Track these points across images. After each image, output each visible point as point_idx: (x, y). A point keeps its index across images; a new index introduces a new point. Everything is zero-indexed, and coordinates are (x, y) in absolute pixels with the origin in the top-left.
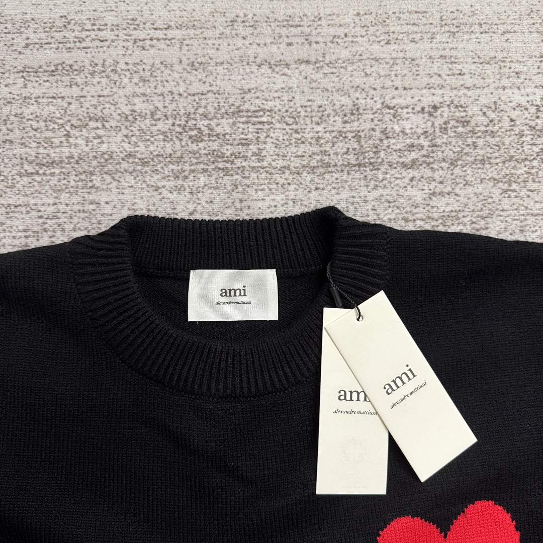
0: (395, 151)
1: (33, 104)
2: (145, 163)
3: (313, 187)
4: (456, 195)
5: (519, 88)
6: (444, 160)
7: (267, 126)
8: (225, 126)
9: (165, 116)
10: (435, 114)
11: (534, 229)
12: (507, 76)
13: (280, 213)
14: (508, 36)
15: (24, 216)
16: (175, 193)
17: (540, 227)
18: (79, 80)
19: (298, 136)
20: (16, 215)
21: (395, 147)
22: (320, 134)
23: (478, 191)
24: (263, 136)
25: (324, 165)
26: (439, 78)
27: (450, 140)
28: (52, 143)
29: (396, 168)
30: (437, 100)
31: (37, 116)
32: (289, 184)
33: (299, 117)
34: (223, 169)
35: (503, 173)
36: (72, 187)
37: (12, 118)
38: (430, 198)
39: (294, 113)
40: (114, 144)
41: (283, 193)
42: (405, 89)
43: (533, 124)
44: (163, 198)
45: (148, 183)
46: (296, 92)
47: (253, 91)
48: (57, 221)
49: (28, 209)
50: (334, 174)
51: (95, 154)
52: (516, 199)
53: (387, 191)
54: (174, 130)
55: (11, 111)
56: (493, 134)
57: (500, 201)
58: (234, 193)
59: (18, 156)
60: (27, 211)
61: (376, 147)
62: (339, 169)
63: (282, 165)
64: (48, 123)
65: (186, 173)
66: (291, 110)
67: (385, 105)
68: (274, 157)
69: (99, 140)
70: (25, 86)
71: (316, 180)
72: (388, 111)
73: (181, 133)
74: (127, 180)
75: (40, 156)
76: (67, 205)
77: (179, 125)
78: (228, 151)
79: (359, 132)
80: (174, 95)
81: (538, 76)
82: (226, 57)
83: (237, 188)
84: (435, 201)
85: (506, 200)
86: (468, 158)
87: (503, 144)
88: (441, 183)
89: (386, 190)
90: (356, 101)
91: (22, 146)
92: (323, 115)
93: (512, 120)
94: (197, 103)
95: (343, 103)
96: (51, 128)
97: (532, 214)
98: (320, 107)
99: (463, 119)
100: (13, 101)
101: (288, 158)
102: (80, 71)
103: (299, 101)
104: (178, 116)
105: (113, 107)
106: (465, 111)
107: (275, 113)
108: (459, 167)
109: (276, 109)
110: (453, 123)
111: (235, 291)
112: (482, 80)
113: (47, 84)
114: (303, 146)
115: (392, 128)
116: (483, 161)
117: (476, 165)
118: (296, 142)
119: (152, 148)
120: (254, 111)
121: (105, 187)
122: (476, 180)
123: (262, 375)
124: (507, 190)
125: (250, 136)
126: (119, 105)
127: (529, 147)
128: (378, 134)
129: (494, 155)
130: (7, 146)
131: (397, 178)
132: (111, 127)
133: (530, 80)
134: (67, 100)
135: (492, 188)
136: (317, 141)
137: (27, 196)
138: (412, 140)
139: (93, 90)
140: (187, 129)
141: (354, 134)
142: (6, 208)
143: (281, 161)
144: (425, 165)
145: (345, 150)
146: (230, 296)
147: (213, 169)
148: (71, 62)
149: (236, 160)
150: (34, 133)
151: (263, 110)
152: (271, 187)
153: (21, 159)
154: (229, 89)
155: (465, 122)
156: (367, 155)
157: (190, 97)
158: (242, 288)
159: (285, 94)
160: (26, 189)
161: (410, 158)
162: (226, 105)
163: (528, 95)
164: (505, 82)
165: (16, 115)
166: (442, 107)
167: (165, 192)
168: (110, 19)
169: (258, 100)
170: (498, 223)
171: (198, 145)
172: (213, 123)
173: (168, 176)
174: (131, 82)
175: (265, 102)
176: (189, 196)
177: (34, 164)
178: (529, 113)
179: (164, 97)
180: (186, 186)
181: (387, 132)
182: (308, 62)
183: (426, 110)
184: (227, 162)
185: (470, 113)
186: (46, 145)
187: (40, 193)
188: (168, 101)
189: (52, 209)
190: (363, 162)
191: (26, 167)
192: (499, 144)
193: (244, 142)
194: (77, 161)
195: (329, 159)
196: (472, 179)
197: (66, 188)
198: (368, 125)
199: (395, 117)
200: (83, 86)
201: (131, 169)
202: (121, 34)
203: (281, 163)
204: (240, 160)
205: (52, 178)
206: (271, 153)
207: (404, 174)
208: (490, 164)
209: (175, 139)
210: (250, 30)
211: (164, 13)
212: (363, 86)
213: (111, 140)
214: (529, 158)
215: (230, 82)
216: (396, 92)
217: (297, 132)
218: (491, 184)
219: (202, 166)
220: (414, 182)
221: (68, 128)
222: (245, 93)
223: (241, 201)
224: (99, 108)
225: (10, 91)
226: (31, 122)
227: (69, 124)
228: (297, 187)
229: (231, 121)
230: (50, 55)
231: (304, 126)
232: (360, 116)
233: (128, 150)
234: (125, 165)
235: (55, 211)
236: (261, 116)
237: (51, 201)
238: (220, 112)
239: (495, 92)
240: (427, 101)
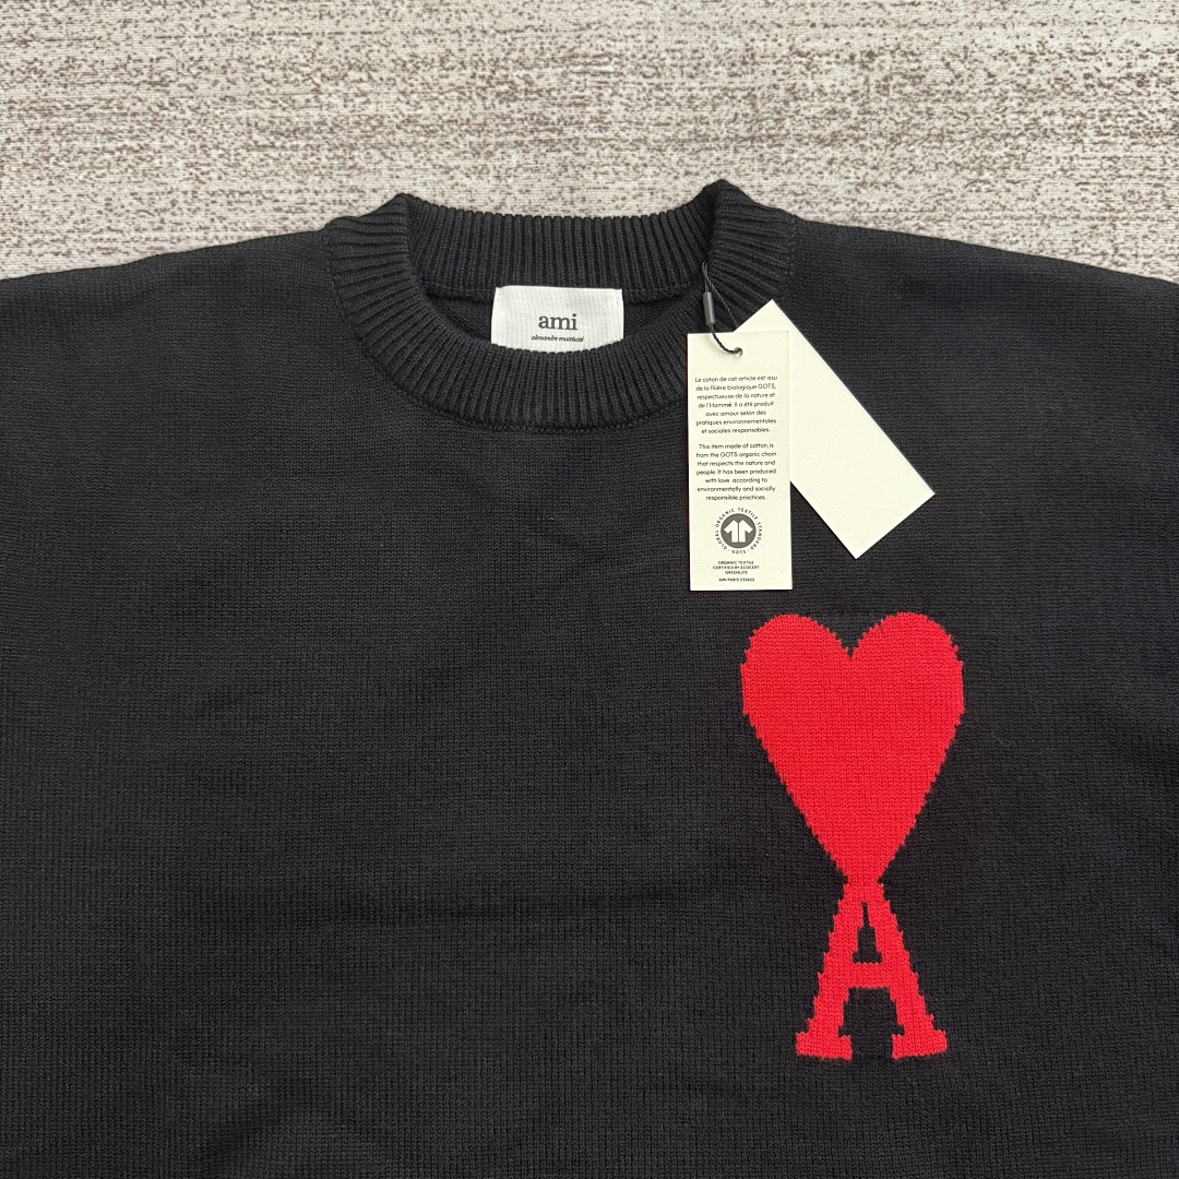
0: (807, 118)
1: (264, 44)
2: (430, 133)
3: (682, 171)
4: (896, 186)
5: (1004, 26)
6: (881, 134)
7: (614, 79)
8: (550, 77)
9: (462, 63)
10: (870, 66)
11: (1014, 239)
12: (987, 7)
13: (630, 209)
15: (254, 208)
16: (474, 177)
17: (1023, 236)
19: (662, 95)
20: (243, 206)
21: (806, 113)
22: (694, 92)
23: (930, 182)
24: (607, 93)
25: (699, 139)
26: (880, 10)
27: (891, 104)
28: (294, 101)
29: (807, 144)
30: (875, 43)
31: (271, 61)
32: (645, 165)
33: (662, 66)
34: (546, 142)
35: (971, 155)
36: (324, 167)
37: (234, 64)
38: (858, 191)
39: (655, 61)
40: (384, 104)
41: (635, 179)
42: (826, 26)
43: (1023, 81)
44: (457, 184)
45: (435, 161)
46: (658, 29)
47: (594, 27)
48: (302, 215)
49: (260, 198)
50: (714, 152)
51: (357, 118)
52: (988, 194)
53: (793, 178)
54: (474, 84)
55: (232, 54)
56: (959, 97)
57: (963, 196)
58: (561, 179)
59: (243, 121)
60: (258, 201)
61: (779, 113)
62: (722, 144)
63: (635, 137)
64: (288, 72)
65: (491, 148)
66: (651, 56)
67: (794, 50)
68: (623, 125)
69: (364, 99)
70: (253, 16)
71: (686, 160)
72: (799, 59)
73: (484, 89)
74: (404, 157)
75: (277, 121)
76: (316, 192)
77: (482, 77)
78: (553, 114)
79: (753, 89)
80: (475, 33)
81: (1037, 7)
83: (566, 170)
84: (864, 195)
85: (973, 196)
86: (918, 132)
87: (974, 112)
88: (875, 168)
89: (792, 176)
90: (751, 44)
91: (250, 106)
92: (699, 64)
93: (990, 76)
94: (510, 44)
95: (729, 46)
96: (292, 79)
97: (1012, 218)
98: (695, 51)
99: (913, 74)
100: (236, 39)
101: (644, 126)
103: (664, 41)
104: (480, 64)
105: (383, 50)
106: (917, 61)
107: (627, 59)
108: (903, 145)
109: (629, 53)
110: (897, 79)
111: (561, 320)
112: (947, 14)
113: (286, 14)
114: (667, 109)
115: (804, 85)
116: (940, 137)
117: (930, 142)
118: (657, 104)
119: (440, 111)
120: (595, 57)
121: (371, 167)
122: (928, 164)
124: (975, 181)
125: (587, 93)
126: (392, 47)
127: (1014, 116)
128: (782, 93)
129: (959, 127)
130: (228, 105)
131: (808, 160)
132: (381, 79)
133: (1023, 12)
134: (315, 37)
135: (953, 177)
136: (689, 102)
137: (257, 178)
138: (833, 103)
139: (353, 24)
140: (493, 82)
141: (746, 93)
142: (228, 196)
143: (633, 131)
144: (851, 141)
145: (731, 116)
147: (531, 142)
149: (565, 129)
150: (268, 86)
151: (609, 55)
152: (618, 169)
153: (249, 125)
154: (558, 23)
155: (916, 79)
156: (764, 123)
157: (498, 36)
159: (642, 32)
160: (256, 169)
161: (829, 130)
162: (553, 47)
163: (1018, 37)
165: (240, 60)
166: (882, 54)
167: (459, 177)
169: (601, 40)
170: (958, 229)
171: (509, 106)
172: (533, 74)
173: (464, 152)
174: (411, 12)
175: (612, 43)
176: (494, 182)
177: (267, 133)
178: (1018, 65)
179: (460, 36)
180: (491, 167)
181: (796, 90)
183: (858, 58)
184: (552, 131)
185: (925, 64)
186: (285, 105)
187: (277, 175)
188: (465, 42)
189: (294, 198)
190: (758, 134)
191: (256, 137)
192: (968, 111)
193: (578, 101)
194: (331, 129)
195: (708, 129)
196: (923, 163)
197: (315, 168)
198: (768, 80)
199: (808, 69)
200: (340, 18)
201: (409, 142)
203: (633, 134)
204: (572, 128)
205: (295, 154)
206: (620, 119)
207: (820, 153)
208: (951, 141)
209: (475, 97)
212: (761, 21)
213: (380, 98)
214: (1013, 132)
215: (560, 12)
216: (813, 31)
217: (659, 88)
218: (951, 171)
219: (514, 137)
220: (834, 166)
221: (317, 80)
222: (582, 29)
223: (572, 190)
224: (363, 51)
225: (230, 24)
226: (262, 70)
227: (319, 74)
228: (658, 171)
229: (560, 70)
231: (671, 80)
232: (756, 67)
233: (406, 113)
234: (400, 135)
235: (299, 201)
236: (606, 64)
237: (294, 186)
238: (544, 57)
239: (966, 32)
240: (859, 45)
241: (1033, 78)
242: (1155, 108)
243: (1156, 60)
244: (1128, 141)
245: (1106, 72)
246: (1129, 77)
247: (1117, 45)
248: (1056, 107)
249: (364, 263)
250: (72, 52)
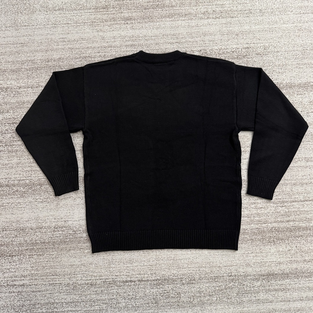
14: (215, 36)
18: (136, 47)
82: (162, 42)
102: (136, 46)
148: (134, 44)
164: (214, 45)
168: (141, 35)
182: (177, 42)
202: (143, 38)
210: (166, 37)
211: (151, 34)
230: (130, 43)
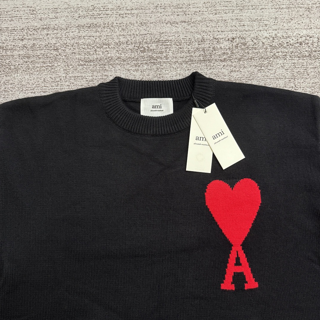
0: (218, 55)
1: (82, 39)
2: (124, 61)
3: (187, 69)
4: (240, 71)
5: (266, 31)
6: (236, 59)
7: (169, 46)
8: (154, 46)
9: (132, 43)
10: (233, 41)
11: (270, 84)
12: (262, 26)
13: (175, 78)
15: (81, 80)
16: (135, 72)
17: (272, 83)
19: (181, 50)
20: (78, 80)
21: (218, 54)
22: (190, 49)
23: (249, 70)
24: (168, 50)
25: (191, 61)
26: (235, 27)
27: (239, 51)
28: (90, 53)
29: (218, 62)
30: (234, 36)
31: (84, 44)
32: (178, 68)
33: (181, 43)
34: (153, 63)
35: (259, 63)
36: (98, 70)
37: (75, 44)
38: (231, 73)
39: (180, 41)
40: (113, 54)
41: (175, 72)
42: (222, 32)
43: (271, 44)
44: (131, 74)
45: (126, 68)
46: (180, 33)
47: (164, 33)
48: (93, 82)
49: (82, 78)
50: (195, 64)
51: (106, 57)
52: (263, 73)
53: (215, 70)
54: (135, 48)
55: (74, 42)
56: (255, 49)
57: (257, 74)
58: (157, 72)
59: (77, 58)
60: (82, 79)
61: (211, 54)
62: (197, 62)
63: (175, 61)
64: (88, 46)
65: (139, 64)
66: (178, 40)
67: (214, 38)
68: (172, 58)
69: (107, 52)
70: (79, 32)
71: (188, 66)
72: (215, 40)
73: (137, 49)
74: (118, 67)
75: (86, 58)
76: (96, 76)
77: (137, 46)
78: (155, 56)
79: (204, 48)
80: (135, 35)
81: (274, 26)
83: (158, 70)
84: (232, 74)
85: (259, 73)
86: (246, 58)
87: (259, 52)
88: (235, 67)
89: (214, 70)
90: (203, 37)
91: (79, 55)
92: (191, 42)
93: (263, 43)
94: (143, 38)
95: (198, 37)
96: (89, 48)
97: (269, 79)
98: (190, 39)
99: (244, 43)
100: (75, 38)
101: (177, 58)
103: (182, 37)
104: (136, 43)
105: (112, 40)
106: (245, 40)
107: (173, 41)
108: (242, 61)
109: (173, 40)
110: (240, 44)
111: (158, 106)
112: (252, 28)
113: (87, 31)
114: (183, 53)
115: (217, 47)
116: (251, 59)
117: (249, 60)
118: (180, 52)
119: (127, 55)
120: (165, 41)
121: (110, 70)
122: (248, 66)
123: (167, 127)
124: (260, 70)
125: (163, 50)
126: (114, 39)
127: (269, 53)
128: (211, 49)
129: (256, 56)
130: (73, 55)
131: (218, 65)
132: (112, 47)
133: (271, 27)
134: (95, 37)
135: (254, 69)
136: (188, 52)
137: (81, 73)
138: (224, 51)
139: (104, 34)
140: (139, 48)
141: (202, 49)
142: (74, 77)
143: (175, 59)
144: (229, 60)
145: (199, 55)
146: (156, 108)
147: (149, 63)
149: (158, 59)
150: (83, 50)
151: (168, 40)
152: (171, 69)
153: (79, 59)
154: (155, 32)
155: (245, 44)
156: (207, 57)
157: (140, 36)
158: (160, 105)
159: (176, 34)
160: (81, 71)
161: (223, 58)
162: (154, 38)
163: (270, 33)
165: (76, 43)
166: (236, 38)
167: (132, 72)
169: (166, 36)
170: (256, 82)
171: (144, 54)
172: (149, 45)
173: (133, 66)
174: (118, 30)
175: (169, 37)
176: (140, 73)
177: (84, 61)
178: (270, 40)
179: (131, 36)
180: (139, 69)
181: (215, 48)
183: (230, 40)
184: (154, 60)
185: (247, 40)
186: (88, 54)
187: (86, 72)
188: (132, 38)
189: (91, 78)
190: (206, 59)
191: (81, 62)
192: (258, 52)
193: (161, 52)
194: (99, 60)
195: (193, 58)
196: (247, 65)
197: (96, 70)
198: (208, 46)
199: (218, 42)
200: (101, 32)
201: (119, 63)
203: (175, 60)
204: (159, 59)
205: (91, 67)
206: (171, 56)
207: (221, 64)
208: (254, 60)
209: (135, 52)
212: (206, 31)
213: (111, 52)
214: (269, 57)
215: (156, 30)
216: (219, 33)
217: (181, 48)
218: (254, 67)
219: (145, 62)
220: (225, 67)
221: (96, 48)
222: (161, 34)
223: (160, 74)
224: (107, 40)
225: (73, 34)
226: (82, 46)
227: (96, 46)
228: (181, 69)
229: (156, 44)
231: (184, 46)
232: (205, 42)
233: (118, 56)
234: (117, 62)
235: (92, 79)
236: (167, 43)
237: (91, 75)
238: (152, 41)
239: (257, 32)
240: (230, 36)
241: (274, 43)
242: (304, 50)
243: (304, 38)
244: (298, 59)
245: (292, 42)
246: (298, 43)
247: (294, 35)
248: (280, 51)
249: (108, 95)
250: (34, 42)
